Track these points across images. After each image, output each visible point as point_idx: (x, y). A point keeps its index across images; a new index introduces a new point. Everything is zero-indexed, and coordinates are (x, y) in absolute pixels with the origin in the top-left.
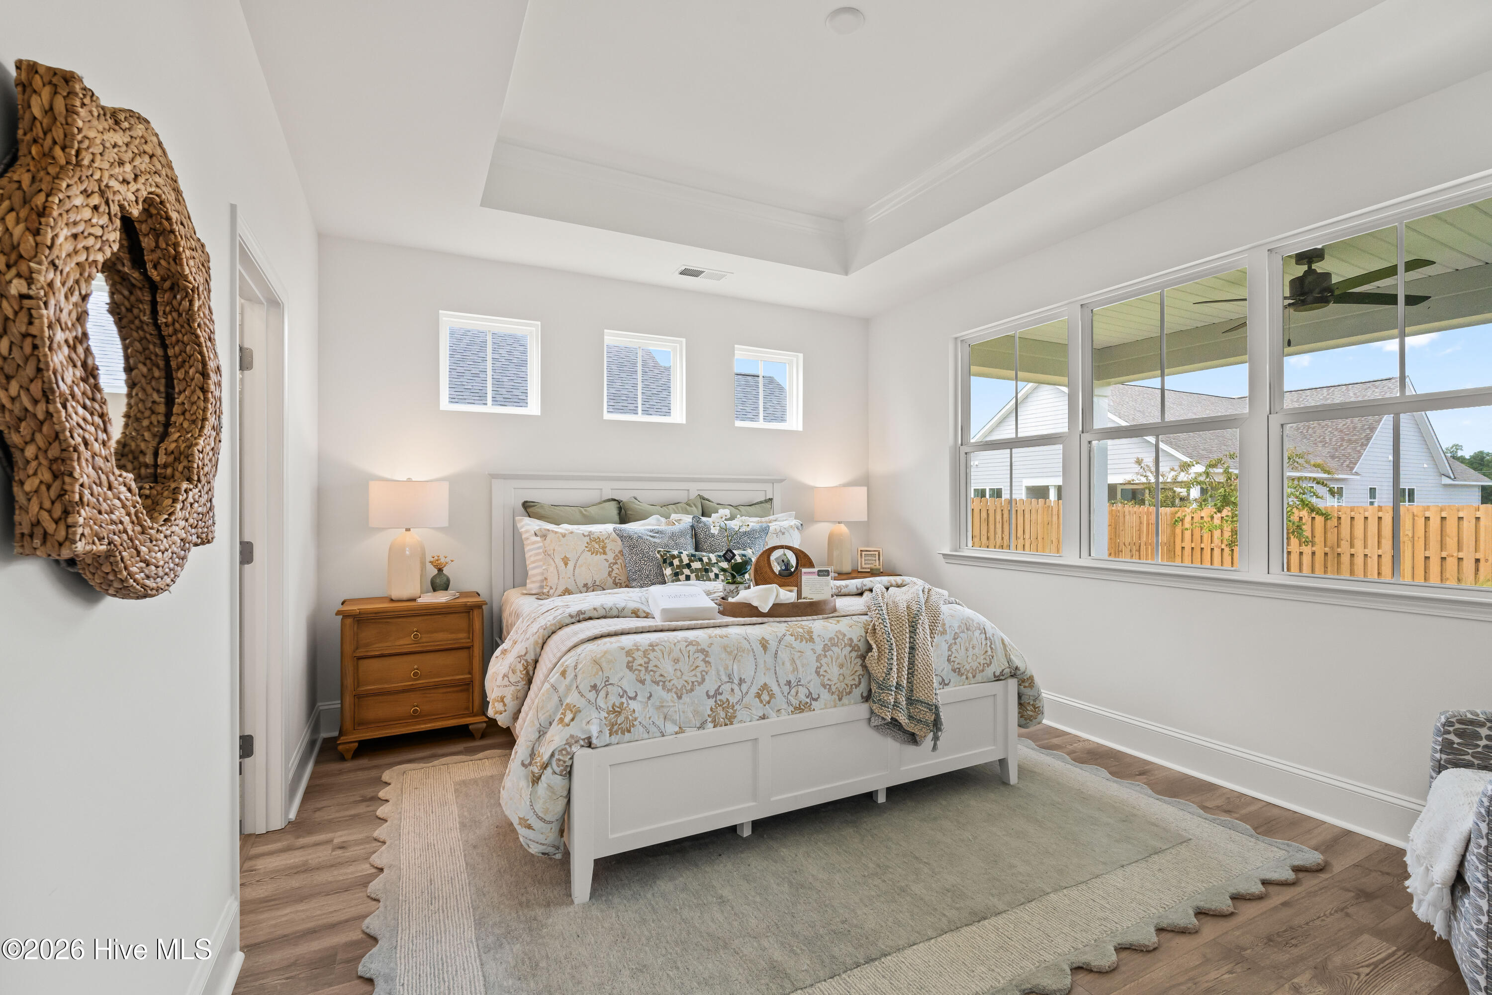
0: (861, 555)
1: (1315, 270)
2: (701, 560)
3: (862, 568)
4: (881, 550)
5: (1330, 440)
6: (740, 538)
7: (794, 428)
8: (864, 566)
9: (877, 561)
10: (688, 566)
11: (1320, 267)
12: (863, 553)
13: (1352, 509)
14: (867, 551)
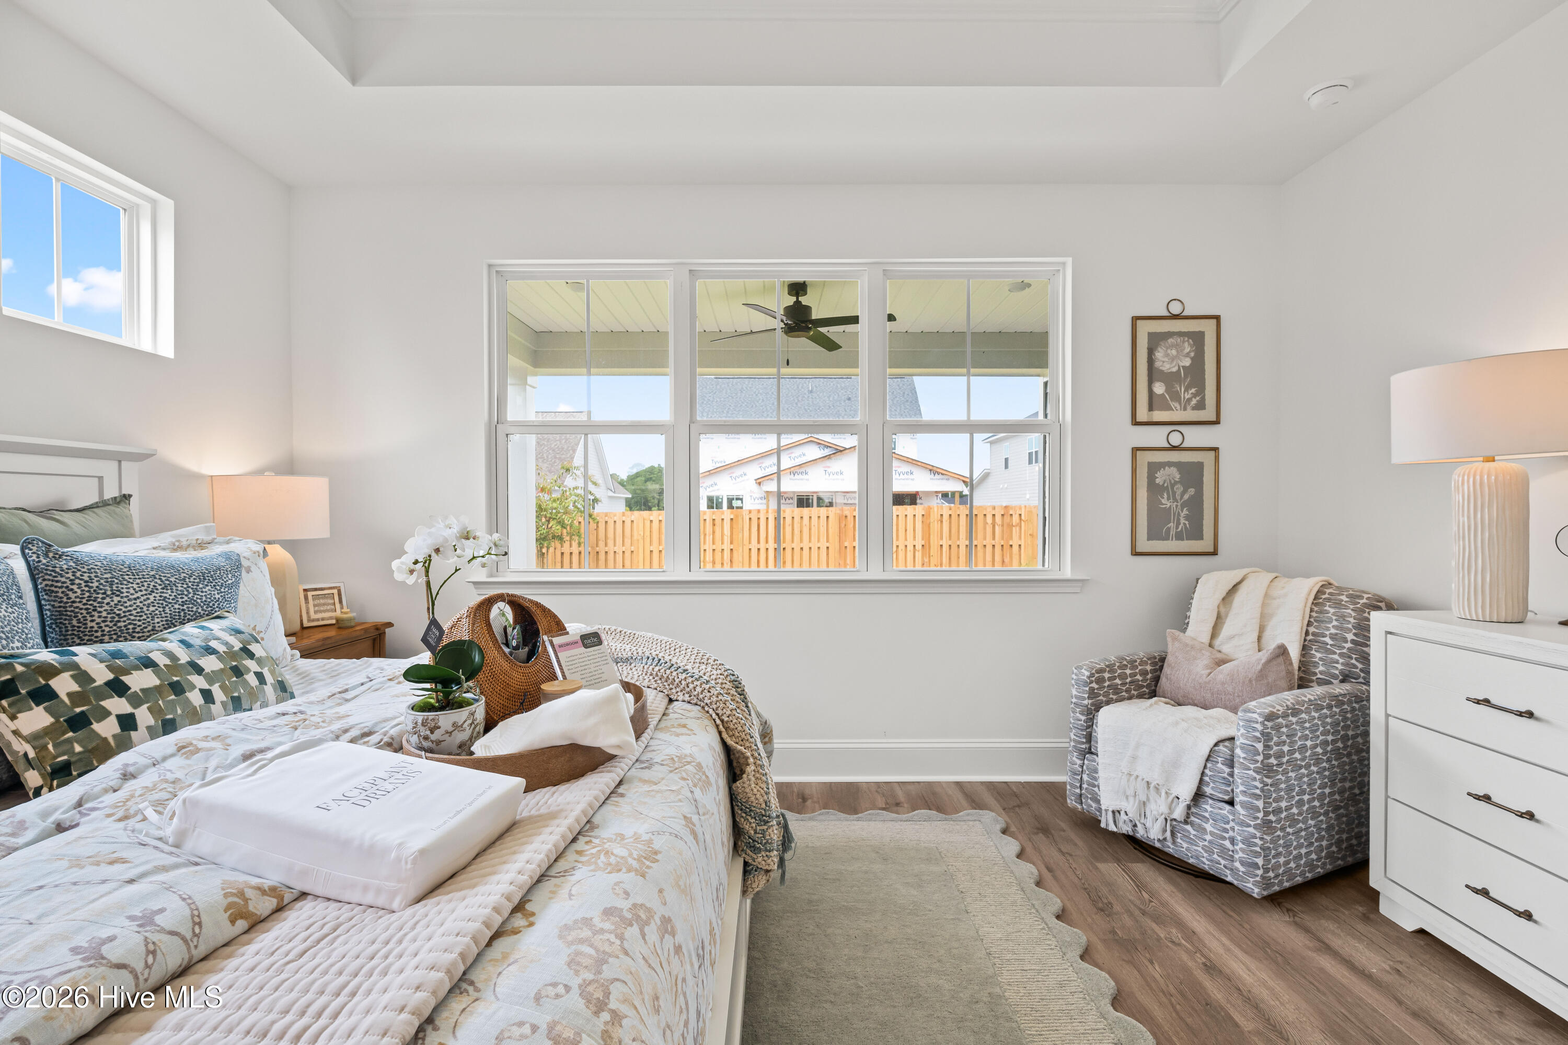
0: (306, 598)
1: (800, 302)
2: (148, 663)
3: (309, 620)
4: (341, 585)
5: (547, 457)
6: (195, 591)
7: (146, 345)
8: (313, 616)
9: (338, 606)
10: (117, 687)
11: (804, 300)
12: (310, 594)
13: (606, 515)
14: (316, 589)
